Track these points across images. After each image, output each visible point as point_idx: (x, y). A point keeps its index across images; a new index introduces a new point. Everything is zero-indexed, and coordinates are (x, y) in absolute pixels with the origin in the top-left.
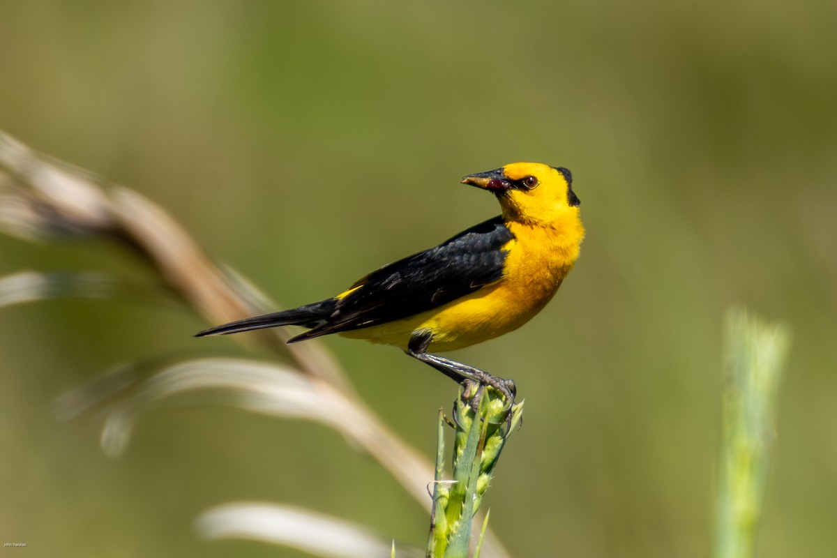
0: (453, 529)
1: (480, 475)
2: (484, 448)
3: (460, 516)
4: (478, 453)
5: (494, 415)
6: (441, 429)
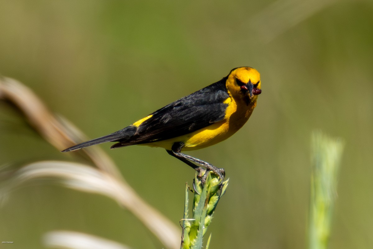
0: (193, 243)
1: (206, 216)
2: (208, 203)
3: (196, 237)
4: (205, 205)
5: (214, 186)
6: (187, 193)
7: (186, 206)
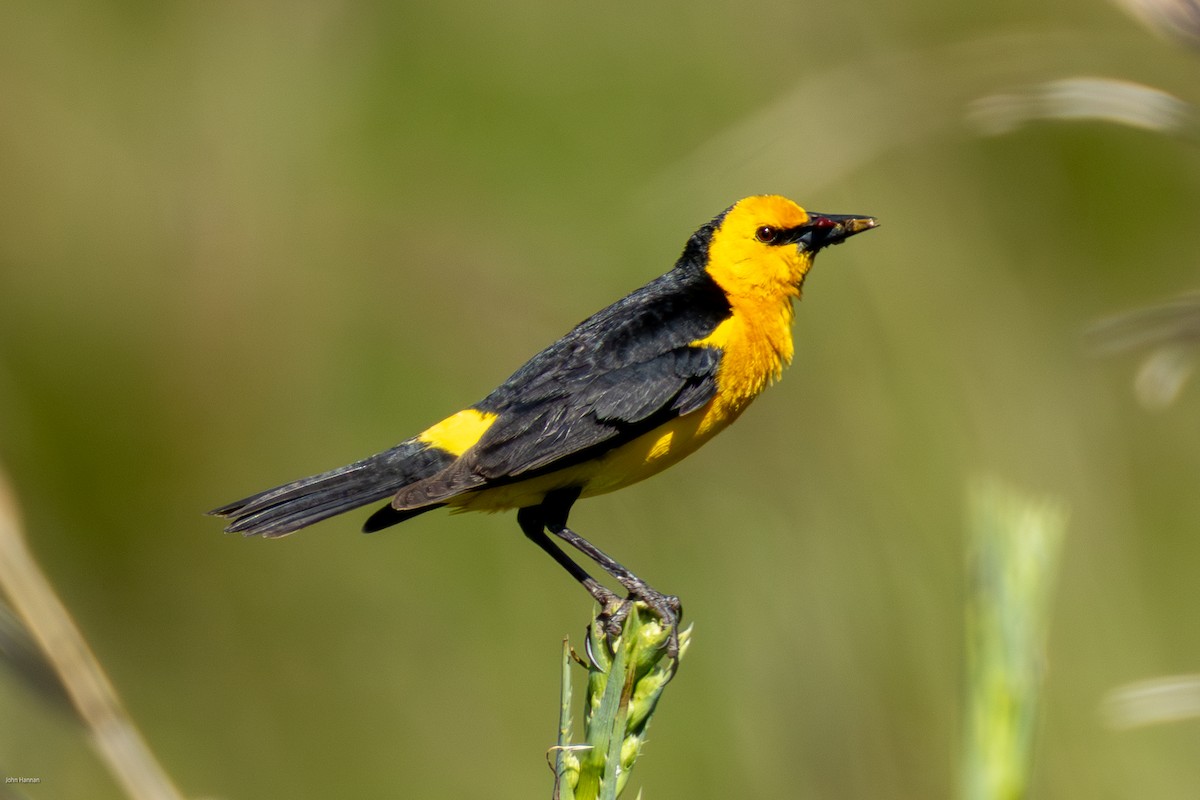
1: (626, 737)
2: (632, 697)
3: (597, 797)
4: (623, 705)
5: (647, 646)
6: (567, 669)
7: (566, 706)
